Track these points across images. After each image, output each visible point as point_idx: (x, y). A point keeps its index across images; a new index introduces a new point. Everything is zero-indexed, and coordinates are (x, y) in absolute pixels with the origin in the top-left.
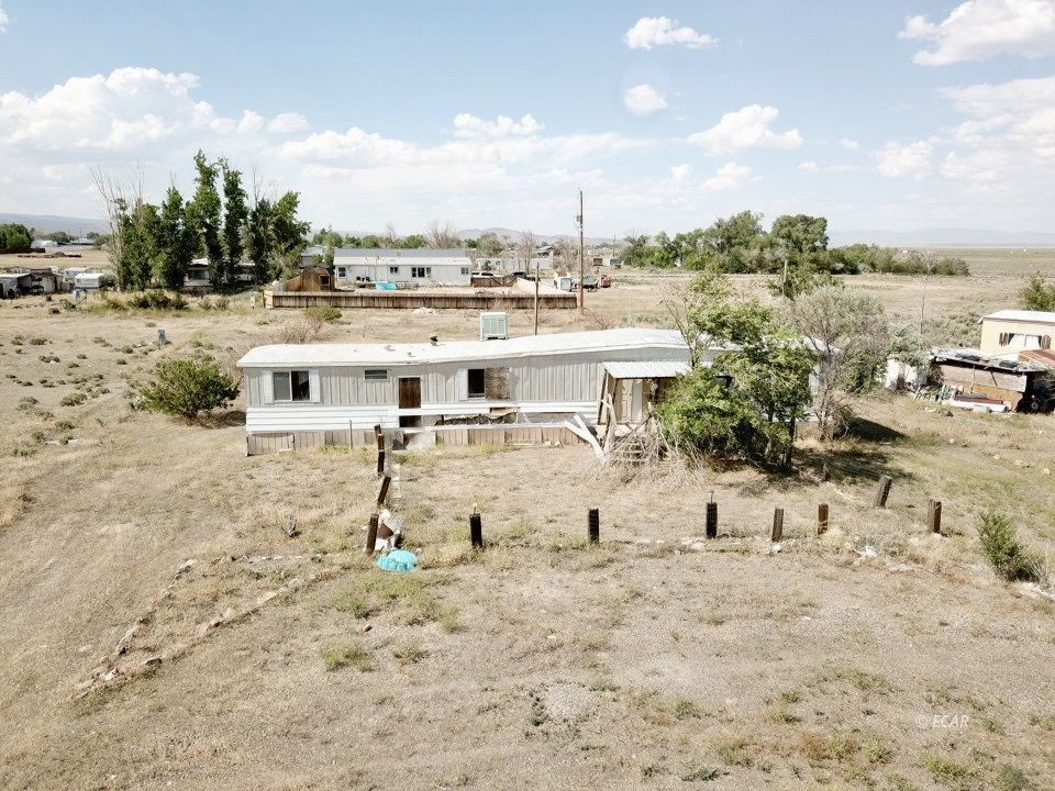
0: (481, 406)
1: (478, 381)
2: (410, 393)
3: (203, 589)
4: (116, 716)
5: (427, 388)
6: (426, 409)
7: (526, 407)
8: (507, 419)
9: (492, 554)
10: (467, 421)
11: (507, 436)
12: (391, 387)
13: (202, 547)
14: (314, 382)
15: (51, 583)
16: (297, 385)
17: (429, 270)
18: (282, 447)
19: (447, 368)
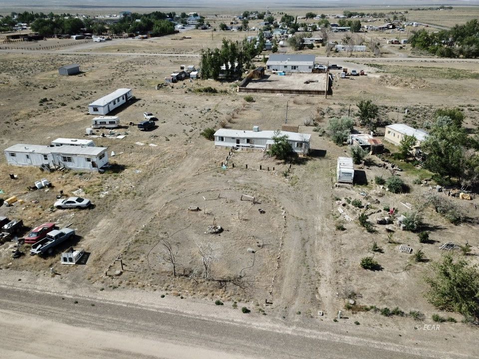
0: (249, 145)
1: (248, 141)
2: (238, 142)
3: (204, 168)
4: (195, 177)
5: (241, 141)
6: (240, 144)
7: (256, 146)
8: (253, 147)
9: (235, 168)
10: (247, 147)
11: (253, 150)
12: (235, 140)
13: (205, 163)
14: (224, 138)
15: (190, 165)
16: (222, 139)
17: (297, 67)
18: (220, 148)
19: (244, 138)
